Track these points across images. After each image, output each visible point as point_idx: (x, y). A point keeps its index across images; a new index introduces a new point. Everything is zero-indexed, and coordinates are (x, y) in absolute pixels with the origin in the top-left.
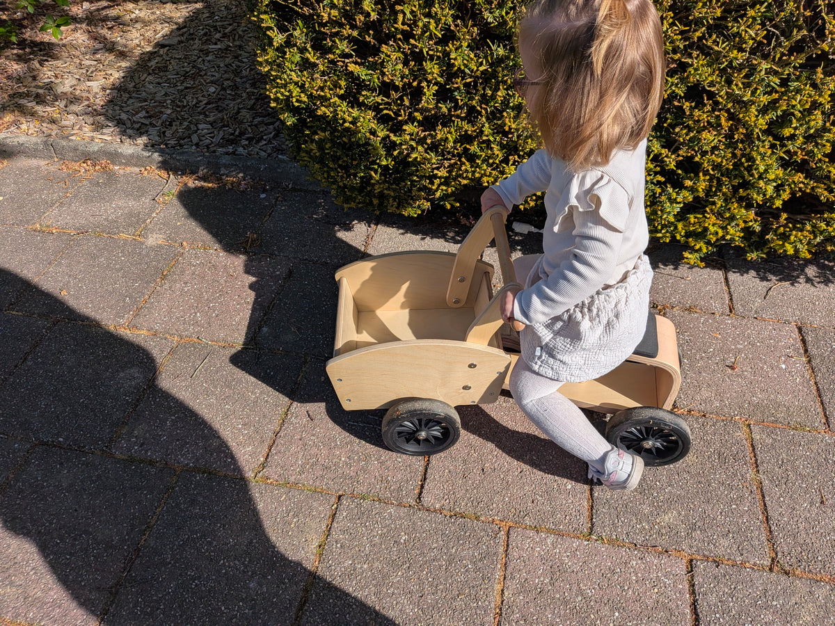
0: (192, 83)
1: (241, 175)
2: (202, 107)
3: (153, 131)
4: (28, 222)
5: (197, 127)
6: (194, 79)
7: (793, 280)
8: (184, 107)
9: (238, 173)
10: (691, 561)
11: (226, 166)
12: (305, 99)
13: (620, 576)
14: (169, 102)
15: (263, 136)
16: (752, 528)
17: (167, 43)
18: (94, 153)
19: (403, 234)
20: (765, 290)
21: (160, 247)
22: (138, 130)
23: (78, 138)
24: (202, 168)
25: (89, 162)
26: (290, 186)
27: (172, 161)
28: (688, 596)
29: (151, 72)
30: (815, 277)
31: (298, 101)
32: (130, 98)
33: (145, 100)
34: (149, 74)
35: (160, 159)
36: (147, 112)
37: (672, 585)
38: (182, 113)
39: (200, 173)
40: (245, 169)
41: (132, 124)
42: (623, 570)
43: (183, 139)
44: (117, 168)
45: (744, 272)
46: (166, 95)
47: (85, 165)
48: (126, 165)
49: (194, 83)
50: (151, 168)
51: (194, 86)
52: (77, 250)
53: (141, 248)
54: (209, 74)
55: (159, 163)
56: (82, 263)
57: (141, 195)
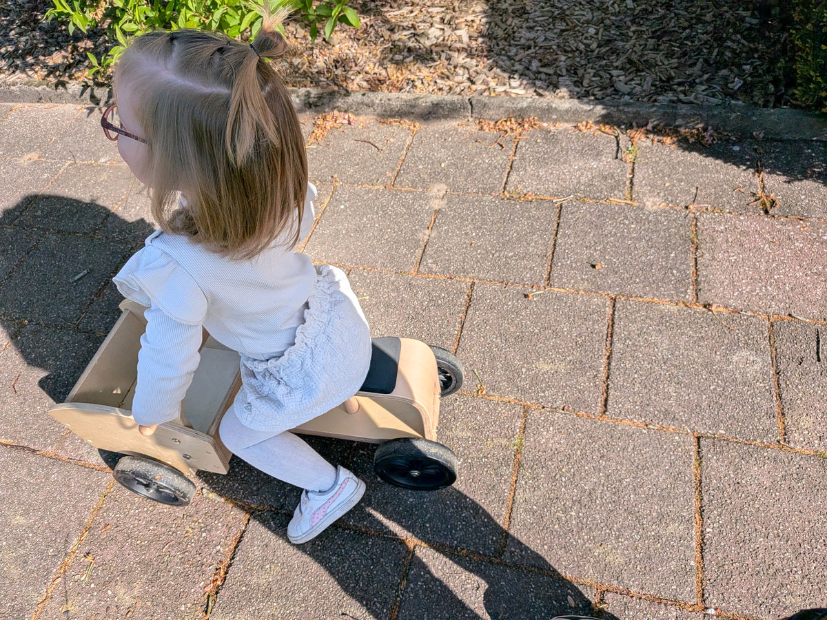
0: (564, 24)
1: (700, 126)
2: (597, 51)
3: (565, 81)
4: (493, 189)
5: (610, 74)
6: (563, 19)
8: (575, 51)
9: (698, 124)
11: (684, 116)
14: (554, 47)
15: (694, 80)
18: (521, 109)
21: (665, 211)
22: (548, 80)
23: (493, 94)
24: (652, 120)
25: (512, 120)
27: (616, 114)
33: (529, 48)
35: (604, 112)
36: (540, 61)
38: (578, 59)
39: (650, 127)
41: (535, 75)
43: (607, 88)
44: (545, 125)
46: (547, 39)
47: (508, 123)
48: (555, 121)
49: (568, 25)
50: (587, 123)
51: (569, 28)
52: (572, 219)
53: (644, 214)
54: (576, 13)
55: (600, 116)
56: (590, 233)
57: (598, 155)
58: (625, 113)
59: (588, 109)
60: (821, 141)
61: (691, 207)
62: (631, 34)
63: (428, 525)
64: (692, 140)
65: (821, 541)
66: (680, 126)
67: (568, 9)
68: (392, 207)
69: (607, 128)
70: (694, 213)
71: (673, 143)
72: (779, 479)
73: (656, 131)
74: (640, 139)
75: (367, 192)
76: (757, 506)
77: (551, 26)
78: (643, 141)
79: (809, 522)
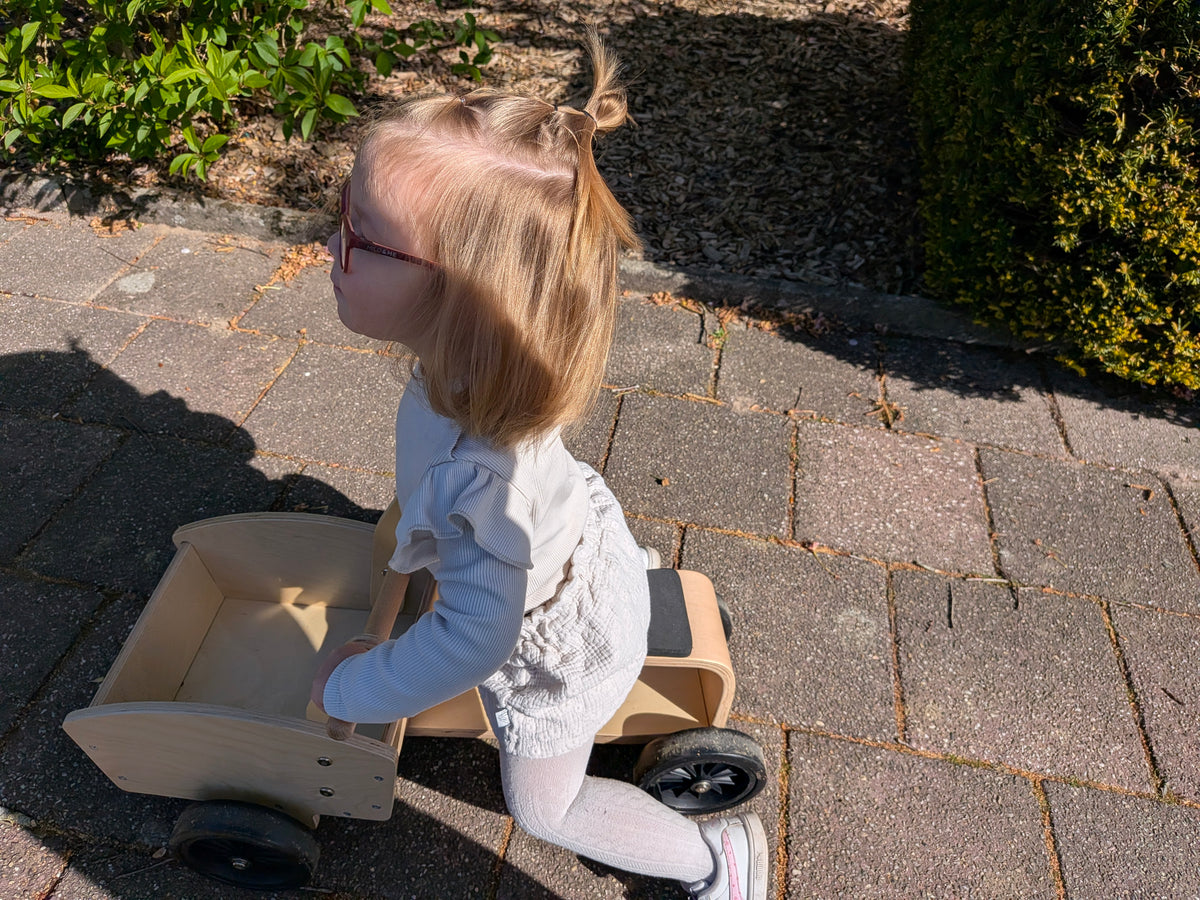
0: (645, 168)
1: (810, 310)
2: (684, 206)
5: (698, 235)
6: (644, 162)
8: (656, 203)
9: (806, 307)
11: (788, 297)
15: (804, 253)
19: (1098, 408)
21: (758, 415)
24: (749, 298)
26: (885, 330)
27: (702, 286)
35: (686, 282)
38: (659, 214)
39: (745, 306)
43: (692, 253)
49: (649, 169)
50: (665, 294)
51: (649, 173)
52: (635, 416)
53: (730, 417)
54: (662, 156)
55: (679, 288)
56: (658, 436)
57: (675, 336)
58: (714, 286)
59: (666, 275)
60: (959, 342)
61: (792, 412)
62: (729, 189)
63: (373, 870)
64: (797, 328)
65: (949, 887)
66: (783, 309)
67: (652, 150)
68: (384, 380)
69: (690, 304)
70: (795, 421)
71: (774, 330)
72: (895, 795)
73: (754, 313)
74: (731, 321)
75: (349, 357)
76: (865, 835)
77: (628, 168)
78: (733, 322)
79: (934, 858)
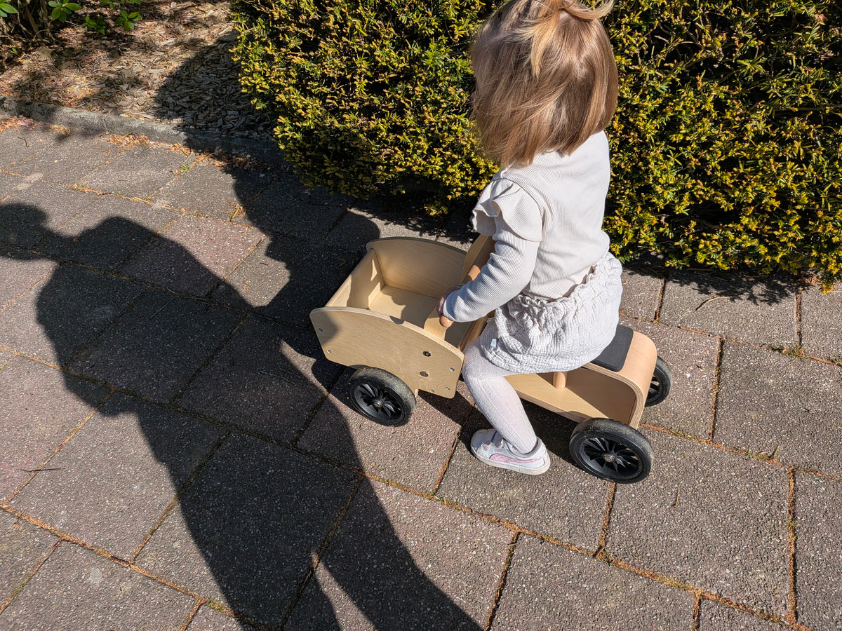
1: (249, 156)
3: (189, 114)
4: (69, 182)
5: (226, 113)
7: (734, 295)
9: (246, 154)
10: (519, 533)
12: (268, 87)
13: (446, 535)
14: (211, 90)
16: (591, 516)
17: (225, 39)
18: (135, 129)
20: (700, 302)
21: (163, 210)
22: (178, 112)
23: (127, 116)
24: (218, 147)
25: (131, 136)
26: (288, 169)
27: (194, 140)
28: (503, 563)
29: (204, 63)
30: (760, 295)
31: (261, 88)
32: (181, 85)
33: (192, 88)
34: (203, 65)
35: (185, 137)
36: (190, 98)
37: (491, 551)
39: (216, 152)
40: (251, 151)
41: (174, 107)
42: (451, 530)
43: (211, 123)
44: (152, 143)
45: (686, 283)
46: (210, 84)
47: (127, 139)
48: (160, 141)
50: (178, 145)
55: (184, 141)
57: (162, 168)
59: (176, 133)
64: (235, 166)
66: (235, 155)
71: (221, 166)
73: (218, 156)
74: (202, 161)
